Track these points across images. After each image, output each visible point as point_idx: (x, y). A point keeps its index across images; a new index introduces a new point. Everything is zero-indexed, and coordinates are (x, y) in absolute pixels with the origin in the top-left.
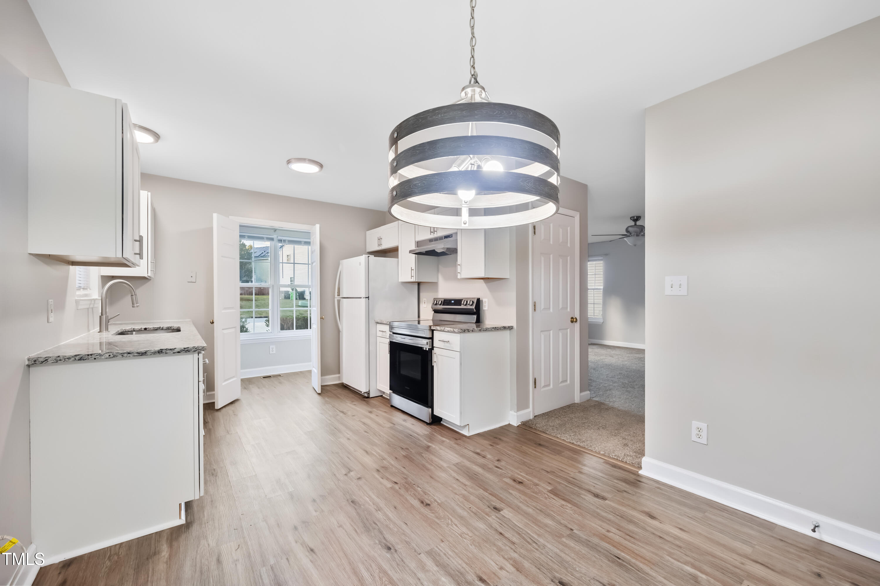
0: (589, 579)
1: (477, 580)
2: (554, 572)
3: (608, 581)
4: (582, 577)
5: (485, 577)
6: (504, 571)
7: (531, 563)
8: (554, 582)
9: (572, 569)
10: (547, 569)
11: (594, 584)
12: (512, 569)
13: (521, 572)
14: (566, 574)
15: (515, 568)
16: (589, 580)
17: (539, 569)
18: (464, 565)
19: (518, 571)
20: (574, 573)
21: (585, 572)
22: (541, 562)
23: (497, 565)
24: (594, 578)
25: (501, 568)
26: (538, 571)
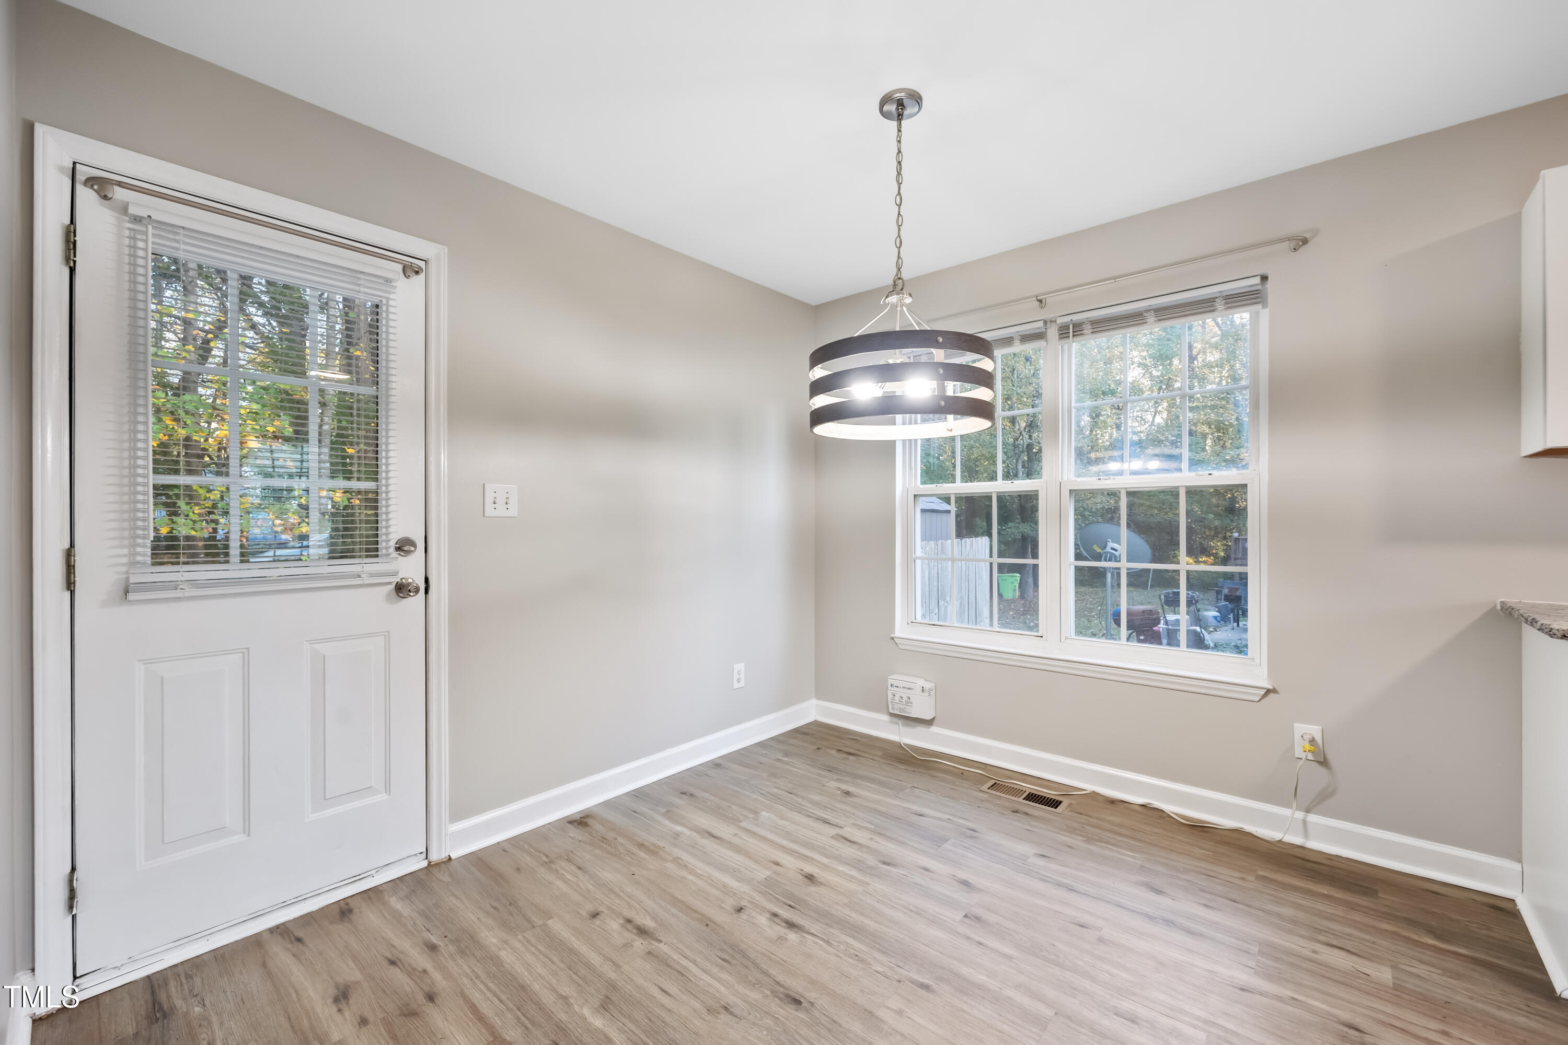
0: (750, 1017)
1: (932, 985)
2: (808, 1019)
3: (717, 1018)
4: (761, 1019)
5: (922, 992)
6: (895, 1008)
7: (849, 1031)
8: (810, 1002)
9: (775, 1030)
10: (820, 1023)
11: (743, 1009)
12: (881, 1013)
13: (865, 1010)
14: (787, 1019)
15: (877, 1017)
16: (750, 1014)
17: (835, 1022)
18: (965, 1007)
19: (871, 1012)
20: (772, 1024)
21: (752, 1028)
22: (831, 1037)
23: (909, 1018)
24: (741, 1019)
25: (900, 1013)
26: (836, 1018)
